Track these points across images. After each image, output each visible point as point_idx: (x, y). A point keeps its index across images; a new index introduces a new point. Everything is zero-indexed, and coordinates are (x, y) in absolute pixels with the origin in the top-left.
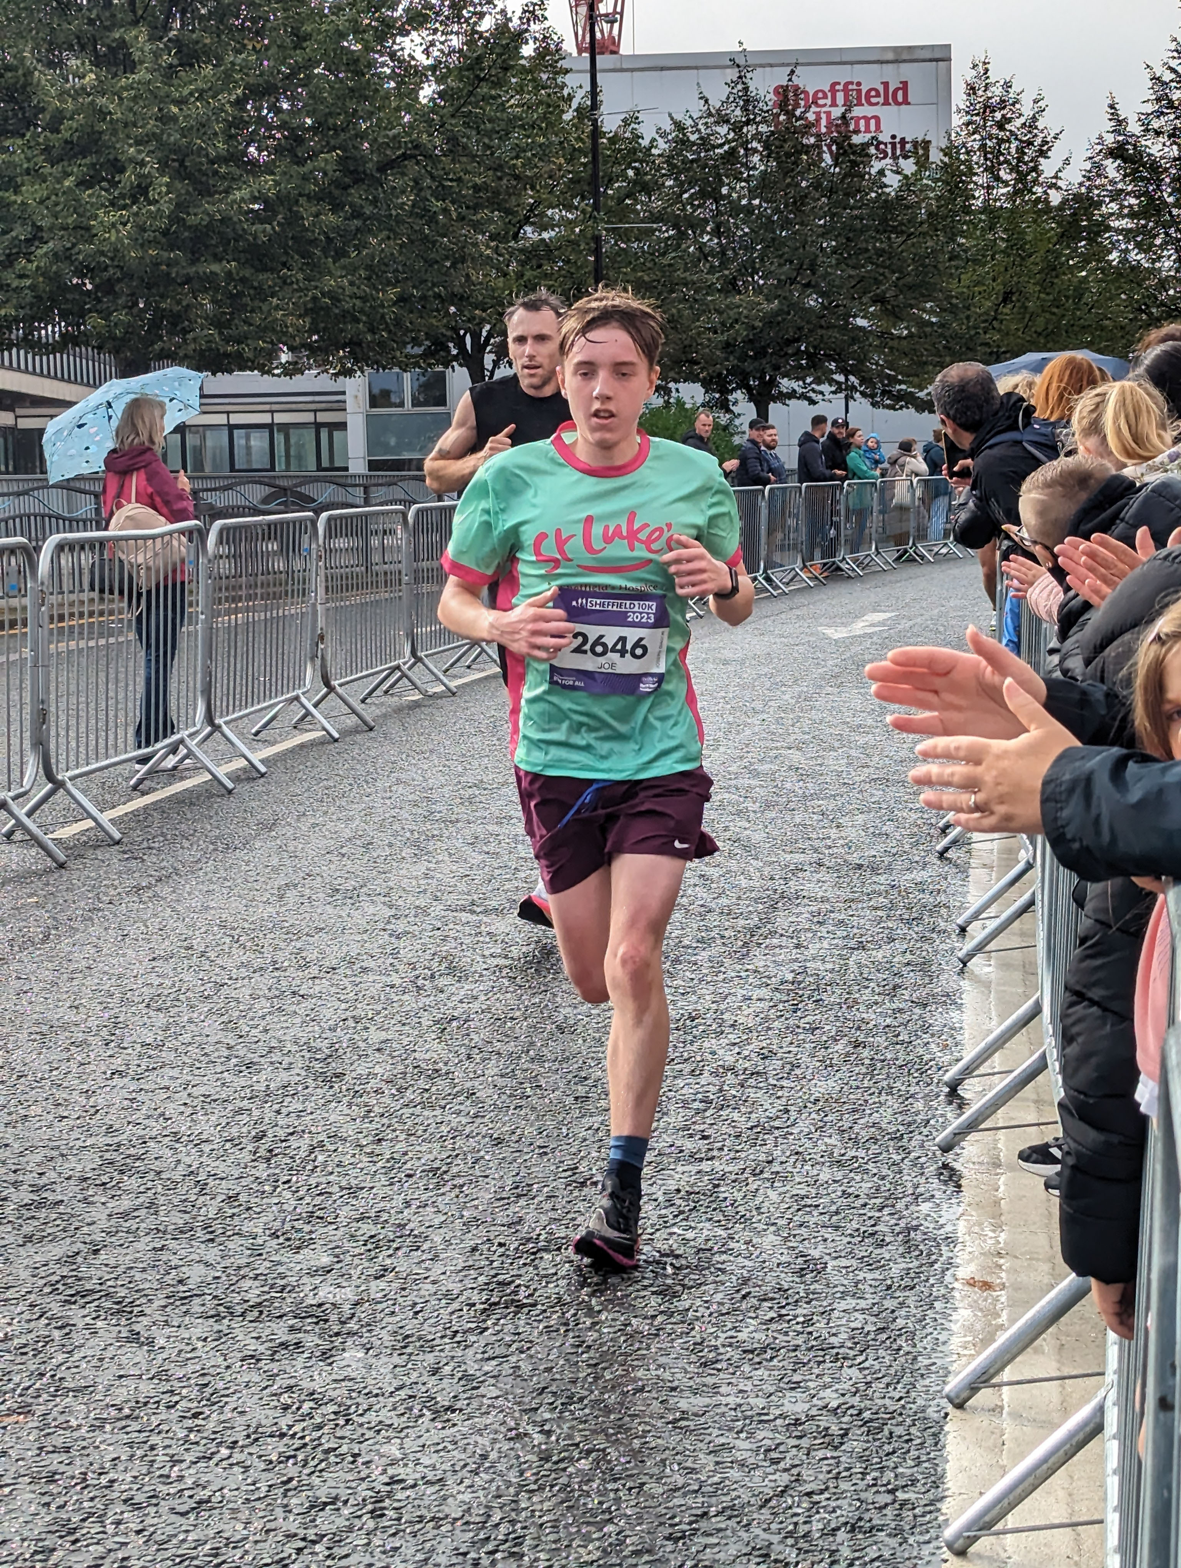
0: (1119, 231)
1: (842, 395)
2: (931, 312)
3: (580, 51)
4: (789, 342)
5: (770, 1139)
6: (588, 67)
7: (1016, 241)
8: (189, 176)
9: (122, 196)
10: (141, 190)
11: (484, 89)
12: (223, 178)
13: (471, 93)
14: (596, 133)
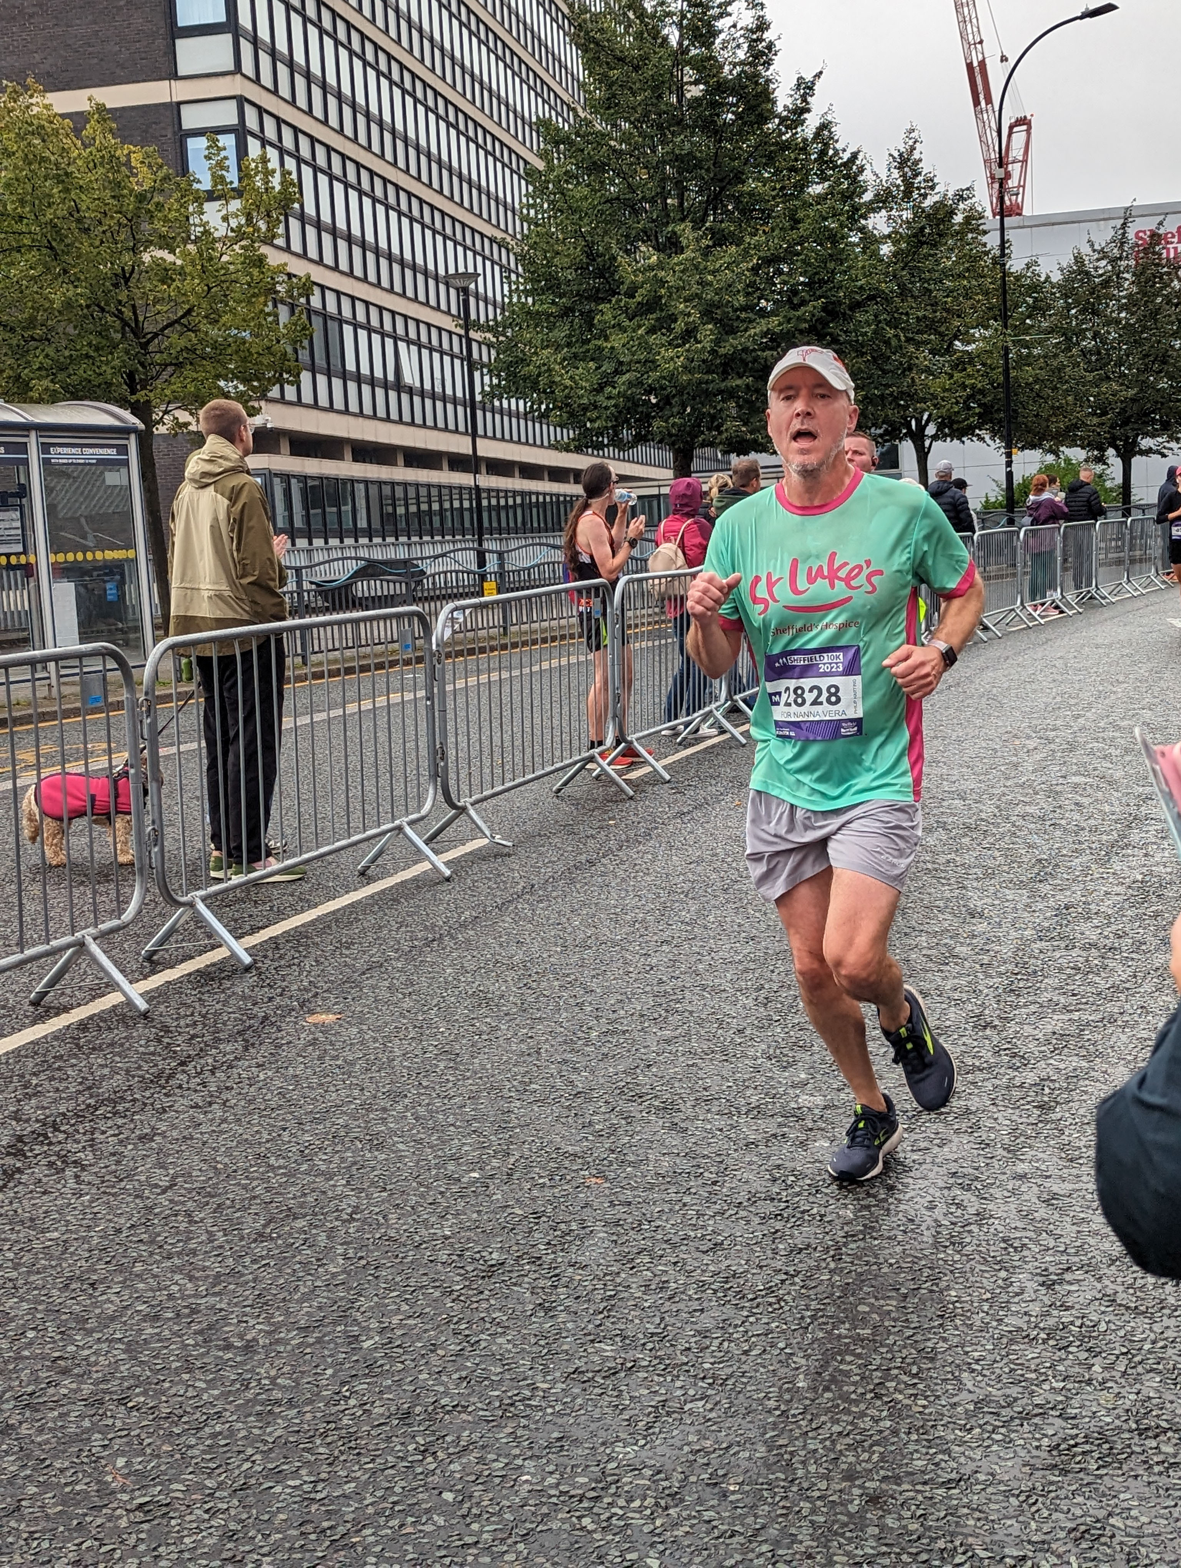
3: (994, 215)
4: (1147, 413)
5: (1123, 997)
6: (998, 226)
9: (677, 338)
10: (690, 334)
14: (1005, 274)
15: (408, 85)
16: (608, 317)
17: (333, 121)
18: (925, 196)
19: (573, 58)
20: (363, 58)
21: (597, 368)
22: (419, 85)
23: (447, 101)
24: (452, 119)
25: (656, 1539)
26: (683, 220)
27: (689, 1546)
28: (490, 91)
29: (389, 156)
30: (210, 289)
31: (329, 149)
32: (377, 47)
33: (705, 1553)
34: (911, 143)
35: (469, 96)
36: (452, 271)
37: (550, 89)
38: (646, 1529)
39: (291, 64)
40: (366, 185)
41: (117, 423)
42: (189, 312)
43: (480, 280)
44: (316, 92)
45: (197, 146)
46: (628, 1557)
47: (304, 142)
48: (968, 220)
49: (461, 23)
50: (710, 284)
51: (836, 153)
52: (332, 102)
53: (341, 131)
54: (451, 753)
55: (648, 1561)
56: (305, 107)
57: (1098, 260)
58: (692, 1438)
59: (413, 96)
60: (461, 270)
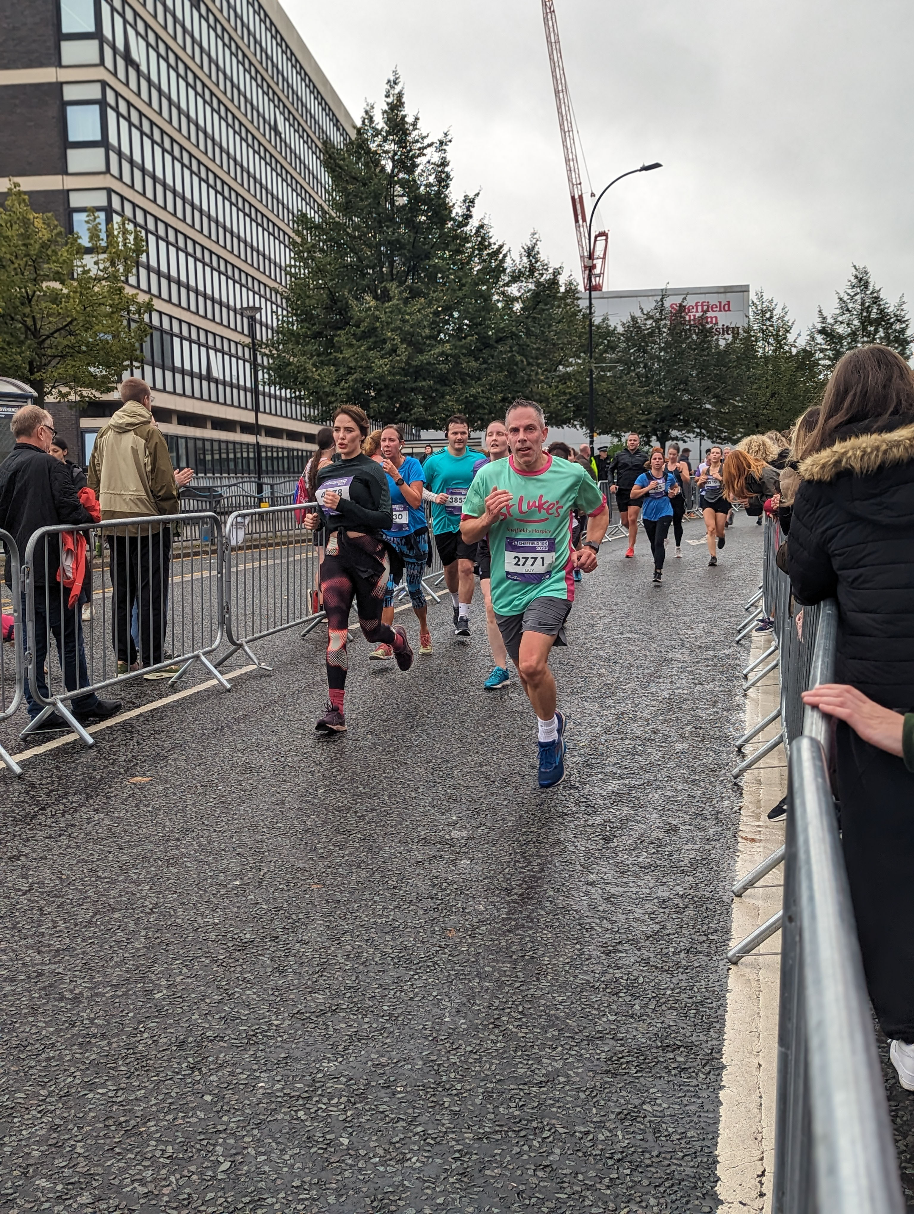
0: (824, 366)
1: (698, 439)
2: (738, 402)
3: (585, 290)
4: (676, 415)
6: (588, 296)
7: (777, 371)
8: (414, 345)
9: (386, 354)
10: (394, 351)
11: (541, 306)
12: (428, 346)
13: (534, 309)
14: (591, 325)
15: (219, 188)
16: (343, 338)
17: (170, 208)
18: (542, 275)
19: (325, 178)
20: (190, 168)
21: (336, 371)
22: (226, 189)
23: (244, 200)
24: (247, 211)
25: (347, 1124)
26: (392, 280)
27: (369, 1129)
28: (272, 195)
29: (206, 232)
30: (85, 308)
31: (167, 225)
32: (199, 163)
33: (379, 1134)
34: (534, 241)
35: (258, 197)
36: (245, 305)
37: (310, 196)
38: (341, 1118)
39: (143, 170)
40: (190, 249)
41: (19, 392)
42: (71, 323)
43: (263, 311)
44: (159, 188)
45: (79, 219)
46: (328, 1137)
47: (150, 220)
48: (567, 291)
49: (254, 151)
50: (408, 321)
51: (490, 244)
52: (170, 195)
53: (175, 214)
54: (233, 610)
55: (341, 1139)
56: (151, 197)
57: (646, 319)
58: (374, 1056)
59: (222, 194)
60: (251, 304)
